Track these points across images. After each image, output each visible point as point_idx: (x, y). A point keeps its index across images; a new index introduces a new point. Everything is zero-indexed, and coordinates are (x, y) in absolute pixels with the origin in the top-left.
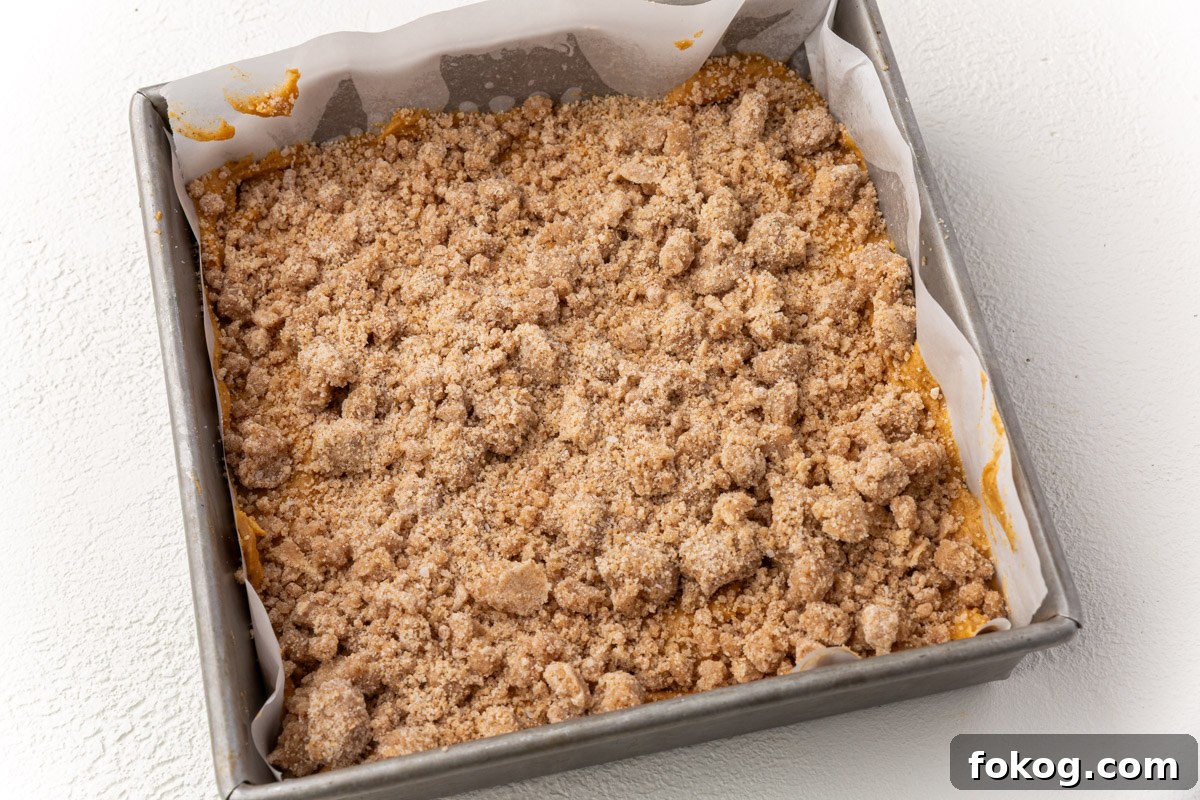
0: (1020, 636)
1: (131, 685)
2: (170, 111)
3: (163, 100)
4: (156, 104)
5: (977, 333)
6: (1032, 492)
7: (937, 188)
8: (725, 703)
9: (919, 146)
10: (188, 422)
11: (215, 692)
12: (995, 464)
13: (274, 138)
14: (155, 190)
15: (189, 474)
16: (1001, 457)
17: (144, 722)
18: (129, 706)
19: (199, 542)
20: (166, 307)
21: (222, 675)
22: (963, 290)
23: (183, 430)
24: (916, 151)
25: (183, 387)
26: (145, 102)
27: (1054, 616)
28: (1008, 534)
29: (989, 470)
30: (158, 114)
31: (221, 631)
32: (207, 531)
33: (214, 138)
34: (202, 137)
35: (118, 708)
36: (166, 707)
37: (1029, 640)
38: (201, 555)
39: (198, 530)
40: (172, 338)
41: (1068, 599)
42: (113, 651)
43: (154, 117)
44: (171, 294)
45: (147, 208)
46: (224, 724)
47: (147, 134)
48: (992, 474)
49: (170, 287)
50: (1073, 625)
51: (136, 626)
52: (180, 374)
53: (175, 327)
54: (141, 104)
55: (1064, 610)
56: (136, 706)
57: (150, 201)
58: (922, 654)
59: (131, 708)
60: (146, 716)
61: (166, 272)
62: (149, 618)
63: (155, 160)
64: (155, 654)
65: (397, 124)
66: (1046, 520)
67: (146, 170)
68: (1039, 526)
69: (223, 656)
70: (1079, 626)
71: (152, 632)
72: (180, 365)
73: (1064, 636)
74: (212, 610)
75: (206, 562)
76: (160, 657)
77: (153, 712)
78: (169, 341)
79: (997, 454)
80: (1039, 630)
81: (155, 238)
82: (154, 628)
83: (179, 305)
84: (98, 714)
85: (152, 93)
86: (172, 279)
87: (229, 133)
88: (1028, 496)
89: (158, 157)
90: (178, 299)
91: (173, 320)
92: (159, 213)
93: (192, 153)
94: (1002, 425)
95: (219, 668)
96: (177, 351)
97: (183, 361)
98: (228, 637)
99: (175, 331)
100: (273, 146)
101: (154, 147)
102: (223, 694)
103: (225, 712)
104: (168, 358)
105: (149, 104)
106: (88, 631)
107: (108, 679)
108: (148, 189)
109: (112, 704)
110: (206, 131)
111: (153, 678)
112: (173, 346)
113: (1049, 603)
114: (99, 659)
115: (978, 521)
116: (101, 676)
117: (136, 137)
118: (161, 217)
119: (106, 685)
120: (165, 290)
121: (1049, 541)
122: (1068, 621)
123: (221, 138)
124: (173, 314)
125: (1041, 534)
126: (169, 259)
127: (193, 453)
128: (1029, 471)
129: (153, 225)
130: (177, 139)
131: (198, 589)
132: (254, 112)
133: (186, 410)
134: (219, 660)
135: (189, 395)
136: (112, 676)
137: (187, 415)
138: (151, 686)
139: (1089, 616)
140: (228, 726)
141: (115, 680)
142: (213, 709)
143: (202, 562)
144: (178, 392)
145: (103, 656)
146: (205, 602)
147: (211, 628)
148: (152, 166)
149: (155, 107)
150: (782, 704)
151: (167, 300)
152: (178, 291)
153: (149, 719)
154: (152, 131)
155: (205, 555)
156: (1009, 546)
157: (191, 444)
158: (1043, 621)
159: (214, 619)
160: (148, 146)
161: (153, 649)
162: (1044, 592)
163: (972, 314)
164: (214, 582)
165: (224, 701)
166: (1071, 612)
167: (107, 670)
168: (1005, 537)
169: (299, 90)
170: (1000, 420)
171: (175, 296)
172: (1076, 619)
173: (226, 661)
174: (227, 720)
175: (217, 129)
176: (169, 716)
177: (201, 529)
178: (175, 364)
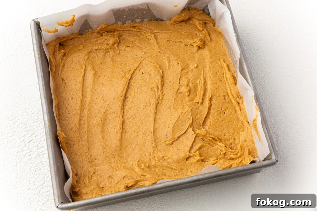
0: (262, 164)
1: (32, 129)
2: (41, 25)
3: (39, 22)
4: (37, 23)
5: (252, 84)
6: (266, 126)
7: (242, 45)
8: (185, 182)
9: (237, 34)
10: (46, 108)
11: (54, 179)
12: (256, 119)
13: (69, 31)
14: (37, 47)
15: (47, 122)
16: (258, 117)
17: (35, 138)
18: (31, 134)
19: (49, 140)
20: (40, 78)
21: (55, 175)
22: (248, 72)
23: (45, 111)
24: (236, 35)
25: (45, 99)
26: (34, 23)
27: (271, 159)
28: (259, 137)
29: (255, 120)
30: (38, 26)
31: (55, 163)
32: (51, 137)
33: (52, 32)
34: (49, 32)
35: (29, 135)
36: (41, 134)
37: (264, 165)
38: (50, 143)
39: (49, 137)
40: (42, 86)
41: (275, 154)
42: (27, 121)
43: (37, 27)
44: (41, 74)
45: (35, 51)
46: (56, 188)
47: (35, 31)
48: (255, 121)
49: (41, 72)
50: (276, 161)
51: (33, 114)
52: (44, 96)
53: (43, 83)
54: (33, 23)
55: (274, 157)
56: (33, 134)
57: (36, 49)
58: (236, 169)
59: (32, 135)
60: (35, 137)
61: (40, 69)
62: (36, 113)
63: (37, 38)
64: (37, 122)
65: (101, 27)
66: (269, 134)
67: (35, 41)
68: (267, 135)
69: (56, 170)
70: (277, 161)
71: (37, 116)
72: (44, 93)
73: (273, 164)
74: (53, 158)
75: (51, 146)
76: (39, 122)
77: (37, 136)
78: (41, 87)
79: (257, 116)
80: (267, 162)
81: (37, 59)
82: (37, 115)
83: (44, 77)
84: (24, 136)
85: (36, 20)
86: (42, 70)
87: (56, 31)
88: (265, 127)
89: (38, 37)
90: (44, 75)
91: (42, 81)
92: (38, 53)
93: (47, 36)
94: (258, 109)
95: (55, 173)
96: (43, 89)
97: (45, 92)
98: (57, 165)
99: (43, 84)
100: (68, 33)
101: (37, 35)
102: (56, 180)
103: (56, 184)
104: (41, 91)
105: (35, 23)
106: (21, 116)
107: (26, 128)
108: (35, 46)
109: (27, 133)
110: (50, 30)
111: (37, 127)
112: (42, 88)
113: (270, 155)
114: (24, 123)
115: (251, 132)
116: (24, 127)
117: (32, 32)
118: (39, 54)
119: (26, 129)
120: (40, 73)
121: (270, 139)
122: (274, 160)
123: (54, 32)
124: (42, 80)
125: (268, 137)
126: (41, 65)
127: (47, 116)
128: (265, 120)
129: (37, 56)
130: (43, 32)
131: (49, 152)
132: (63, 25)
133: (46, 105)
134: (55, 171)
135: (46, 101)
136: (27, 127)
137: (46, 106)
138: (37, 129)
139: (272, 113)
140: (57, 188)
141: (28, 128)
142: (53, 184)
143: (50, 145)
144: (44, 100)
145: (25, 122)
146: (51, 156)
147: (53, 162)
148: (36, 40)
149: (37, 24)
150: (200, 182)
151: (41, 76)
152: (43, 74)
153: (36, 137)
154: (36, 30)
155: (51, 143)
156: (259, 140)
157: (47, 114)
158: (268, 160)
159: (53, 160)
160: (35, 35)
161: (38, 120)
162: (269, 152)
163: (251, 79)
164: (53, 150)
165: (56, 182)
166: (275, 158)
167: (26, 125)
168: (258, 138)
169: (75, 20)
170: (257, 107)
171: (43, 75)
172: (277, 159)
173: (56, 171)
174: (57, 187)
175: (53, 30)
176: (41, 137)
177: (50, 137)
178: (43, 93)
